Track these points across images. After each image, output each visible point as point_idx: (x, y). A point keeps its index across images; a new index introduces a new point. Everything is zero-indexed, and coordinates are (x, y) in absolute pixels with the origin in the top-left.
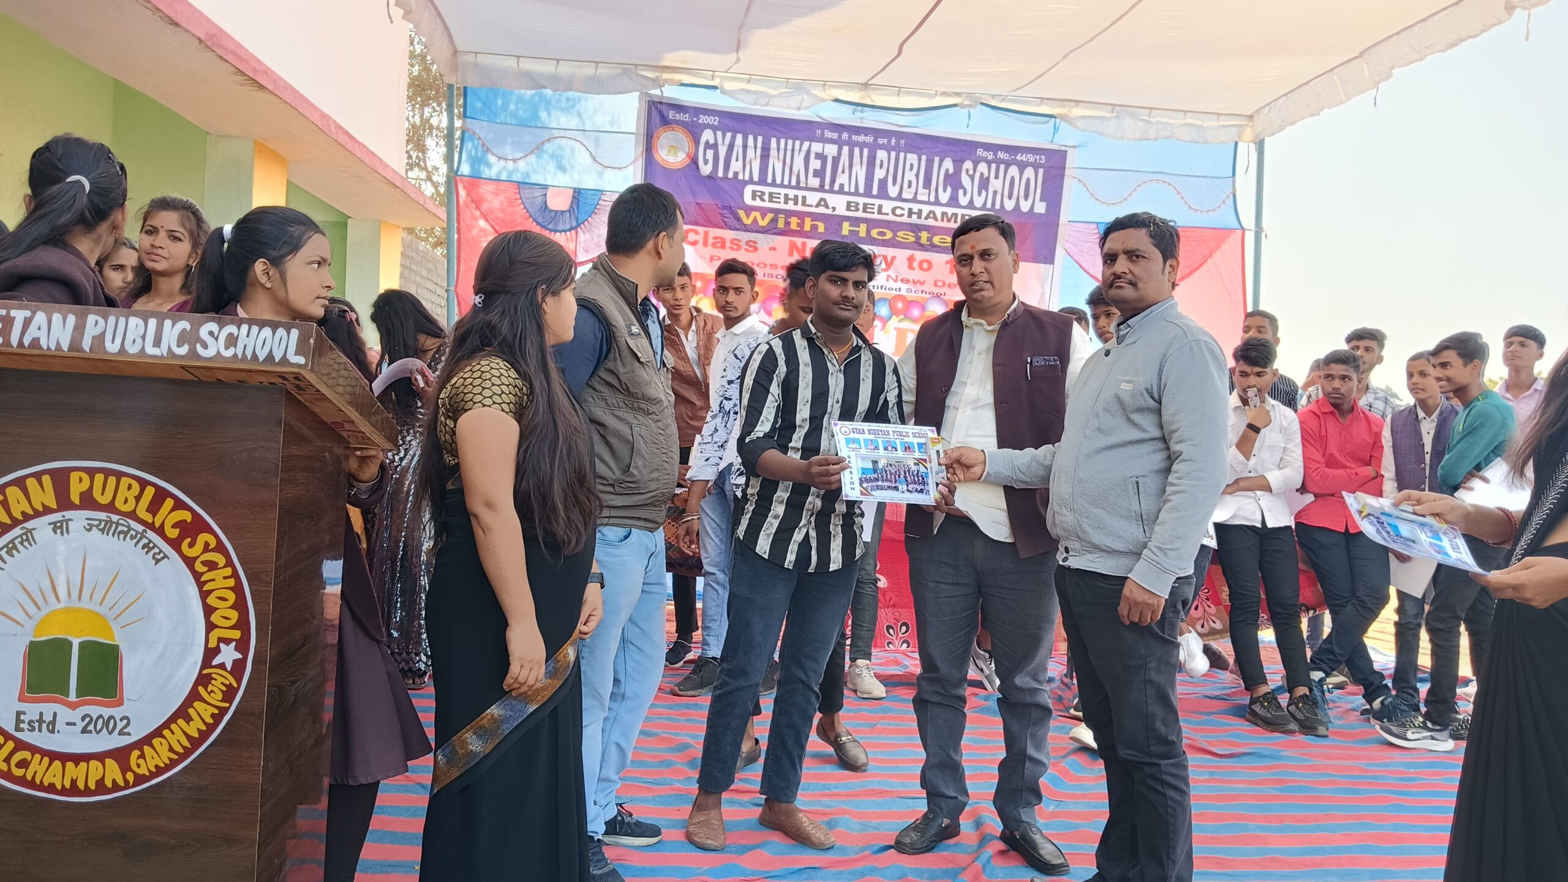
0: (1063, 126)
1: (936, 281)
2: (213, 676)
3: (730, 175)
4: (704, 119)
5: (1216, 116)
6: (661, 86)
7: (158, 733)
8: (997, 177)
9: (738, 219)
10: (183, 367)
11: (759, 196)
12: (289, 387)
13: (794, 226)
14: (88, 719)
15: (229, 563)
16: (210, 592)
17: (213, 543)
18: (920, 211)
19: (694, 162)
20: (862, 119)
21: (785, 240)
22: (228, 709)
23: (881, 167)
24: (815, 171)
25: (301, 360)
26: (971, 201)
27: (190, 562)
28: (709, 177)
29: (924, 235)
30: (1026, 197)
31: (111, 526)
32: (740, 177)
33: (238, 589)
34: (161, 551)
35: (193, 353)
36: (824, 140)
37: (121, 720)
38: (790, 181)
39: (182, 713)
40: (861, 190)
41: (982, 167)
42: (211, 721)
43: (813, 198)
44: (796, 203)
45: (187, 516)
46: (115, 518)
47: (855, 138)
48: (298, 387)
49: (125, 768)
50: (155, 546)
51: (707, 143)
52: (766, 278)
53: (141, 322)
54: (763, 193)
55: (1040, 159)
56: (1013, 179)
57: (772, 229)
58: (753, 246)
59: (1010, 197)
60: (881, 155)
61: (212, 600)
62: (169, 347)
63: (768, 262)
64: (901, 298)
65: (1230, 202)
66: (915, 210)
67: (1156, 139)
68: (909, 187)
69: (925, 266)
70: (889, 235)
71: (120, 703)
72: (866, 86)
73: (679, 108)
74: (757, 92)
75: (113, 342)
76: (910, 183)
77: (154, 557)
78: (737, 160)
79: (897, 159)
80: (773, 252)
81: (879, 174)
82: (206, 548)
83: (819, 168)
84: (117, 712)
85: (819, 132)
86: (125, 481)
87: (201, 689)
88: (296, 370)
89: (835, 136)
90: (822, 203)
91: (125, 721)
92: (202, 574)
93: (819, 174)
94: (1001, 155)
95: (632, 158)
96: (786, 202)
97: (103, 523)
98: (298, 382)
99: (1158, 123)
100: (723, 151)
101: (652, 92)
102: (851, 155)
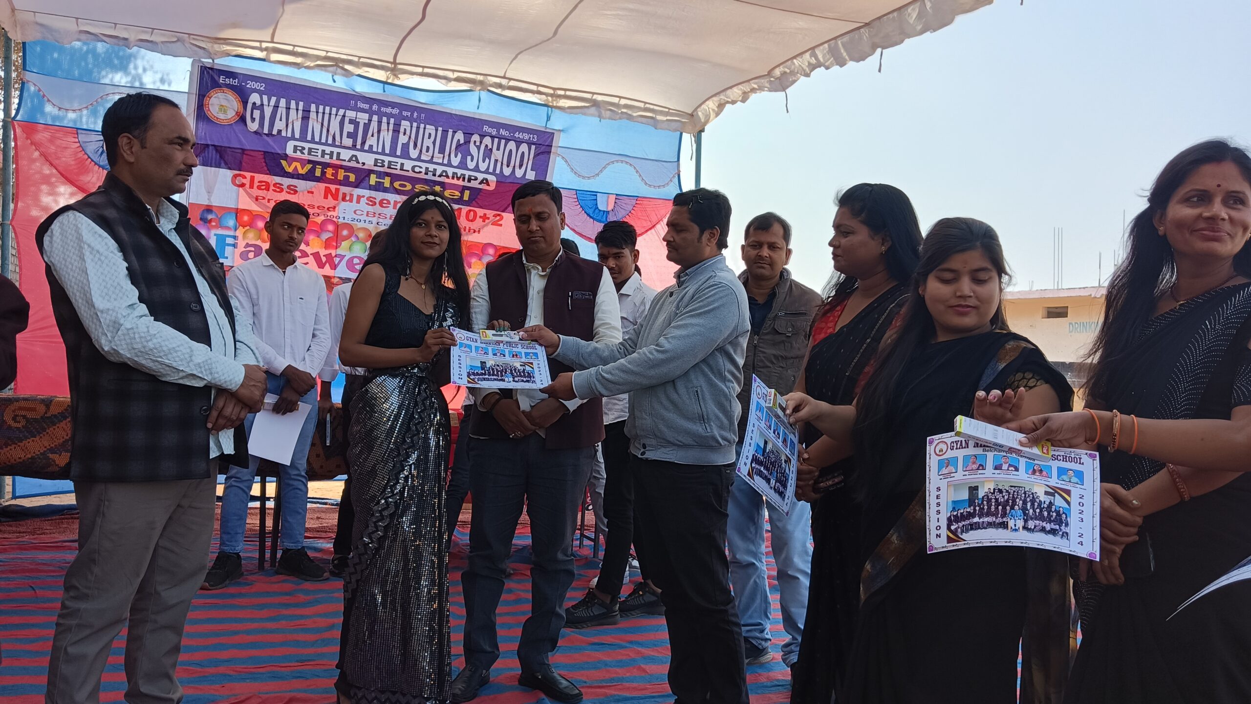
0: (554, 113)
3: (275, 132)
4: (251, 85)
6: (213, 56)
8: (498, 149)
9: (281, 167)
11: (300, 150)
13: (329, 176)
19: (242, 118)
20: (389, 94)
23: (405, 134)
24: (349, 133)
26: (477, 166)
28: (256, 133)
30: (521, 166)
32: (284, 134)
36: (357, 110)
38: (327, 140)
40: (387, 151)
41: (487, 140)
43: (346, 155)
44: (331, 158)
47: (383, 109)
51: (254, 104)
54: (304, 148)
55: (533, 138)
56: (511, 151)
57: (309, 176)
59: (508, 166)
60: (405, 124)
65: (676, 180)
66: (431, 169)
68: (427, 151)
70: (409, 188)
73: (228, 73)
76: (428, 148)
78: (281, 120)
79: (418, 128)
80: (311, 195)
81: (403, 139)
83: (351, 130)
85: (352, 102)
89: (366, 106)
90: (354, 159)
93: (353, 136)
94: (503, 132)
96: (323, 156)
100: (268, 111)
101: (205, 60)
102: (380, 122)
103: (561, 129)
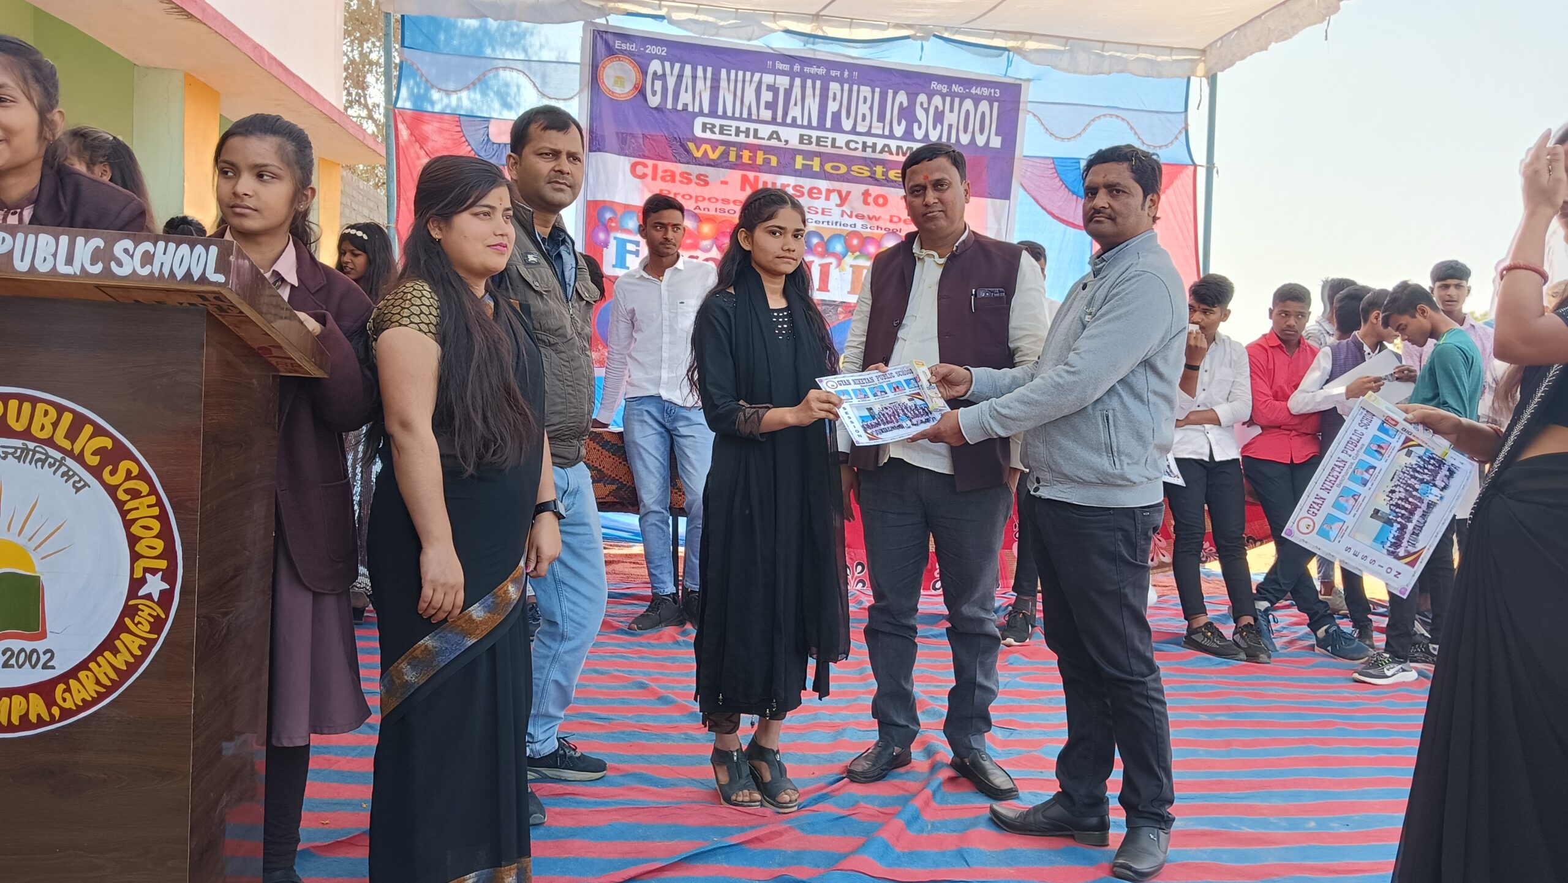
0: (1016, 59)
1: (891, 217)
2: (140, 606)
3: (680, 107)
4: (651, 49)
5: (1168, 51)
6: (605, 15)
7: (83, 665)
8: (952, 110)
9: (688, 151)
10: (98, 287)
11: (709, 128)
12: (210, 308)
13: (746, 160)
14: (9, 653)
15: (153, 491)
16: (134, 520)
17: (135, 471)
18: (875, 144)
19: (641, 92)
20: (814, 50)
21: (737, 175)
22: (156, 640)
23: (834, 99)
24: (767, 103)
25: (221, 278)
26: (926, 135)
27: (112, 490)
28: (656, 108)
29: (879, 170)
30: (982, 131)
31: (27, 454)
32: (690, 109)
33: (163, 517)
34: (81, 479)
35: (107, 270)
36: (776, 72)
37: (45, 653)
38: (741, 114)
39: (108, 645)
40: (815, 123)
41: (937, 100)
42: (139, 653)
43: (765, 131)
44: (747, 136)
45: (108, 443)
46: (31, 445)
47: (807, 69)
48: (220, 308)
49: (50, 702)
50: (75, 474)
51: (655, 73)
52: (718, 213)
53: (51, 239)
54: (714, 126)
55: (995, 93)
56: (968, 113)
57: (722, 162)
58: (703, 181)
59: (965, 131)
60: (834, 87)
61: (136, 530)
62: (82, 265)
63: (719, 198)
64: (856, 234)
65: (1182, 137)
66: (869, 144)
67: (1110, 73)
68: (864, 119)
69: (880, 201)
70: (843, 169)
71: (43, 636)
72: (816, 17)
73: (625, 37)
74: (705, 23)
75: (22, 261)
76: (864, 116)
77: (74, 486)
78: (686, 92)
79: (850, 91)
80: (724, 186)
81: (832, 107)
82: (129, 476)
83: (770, 99)
84: (40, 646)
85: (770, 63)
86: (40, 407)
87: (127, 620)
88: (216, 289)
89: (787, 67)
90: (775, 136)
91: (49, 655)
92: (126, 502)
93: (772, 106)
94: (956, 88)
95: (577, 88)
96: (737, 135)
97: (19, 451)
98: (219, 303)
99: (1110, 56)
100: (671, 82)
101: (597, 21)
102: (803, 87)
103: (1031, 77)
